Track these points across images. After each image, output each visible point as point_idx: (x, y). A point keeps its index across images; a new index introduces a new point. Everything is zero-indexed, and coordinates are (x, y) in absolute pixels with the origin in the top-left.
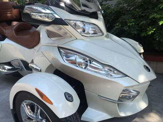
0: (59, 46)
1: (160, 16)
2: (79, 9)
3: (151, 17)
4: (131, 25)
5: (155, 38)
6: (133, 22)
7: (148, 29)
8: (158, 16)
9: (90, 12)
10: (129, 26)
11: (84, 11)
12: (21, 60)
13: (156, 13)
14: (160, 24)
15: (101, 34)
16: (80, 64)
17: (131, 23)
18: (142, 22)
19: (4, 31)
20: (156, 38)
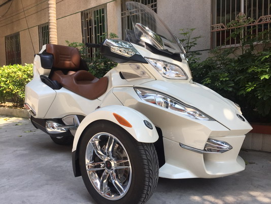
0: (136, 86)
1: (261, 69)
2: (161, 48)
3: (250, 71)
4: (224, 80)
5: (256, 96)
6: (227, 77)
7: (247, 85)
8: (259, 70)
9: (172, 53)
10: (222, 82)
11: (167, 50)
12: (77, 115)
13: (257, 66)
14: (262, 79)
15: (185, 77)
16: (160, 104)
17: (224, 78)
18: (239, 78)
19: (61, 78)
20: (258, 96)
